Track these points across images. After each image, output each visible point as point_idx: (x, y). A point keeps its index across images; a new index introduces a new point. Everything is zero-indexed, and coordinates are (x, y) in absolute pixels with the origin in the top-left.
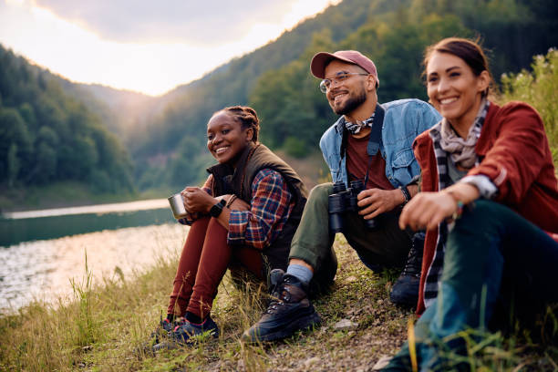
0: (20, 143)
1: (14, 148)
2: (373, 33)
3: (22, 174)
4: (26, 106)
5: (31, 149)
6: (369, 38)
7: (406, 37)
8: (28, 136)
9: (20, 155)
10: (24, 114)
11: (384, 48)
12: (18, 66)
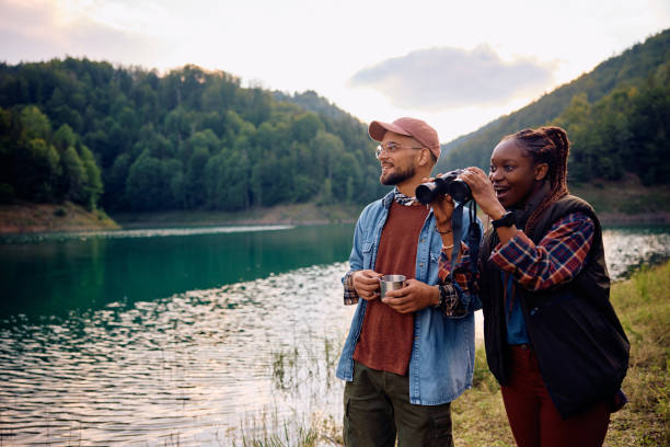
0: (355, 176)
1: (351, 179)
2: (625, 95)
3: (355, 197)
4: (359, 152)
5: (361, 180)
6: (621, 99)
7: (655, 98)
8: (360, 172)
9: (355, 184)
10: (358, 156)
11: (634, 107)
12: (354, 124)
